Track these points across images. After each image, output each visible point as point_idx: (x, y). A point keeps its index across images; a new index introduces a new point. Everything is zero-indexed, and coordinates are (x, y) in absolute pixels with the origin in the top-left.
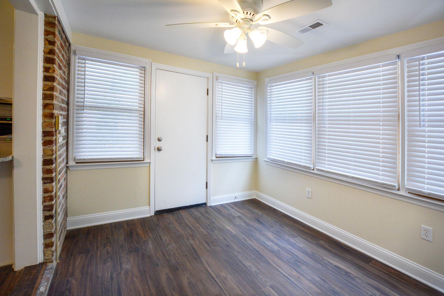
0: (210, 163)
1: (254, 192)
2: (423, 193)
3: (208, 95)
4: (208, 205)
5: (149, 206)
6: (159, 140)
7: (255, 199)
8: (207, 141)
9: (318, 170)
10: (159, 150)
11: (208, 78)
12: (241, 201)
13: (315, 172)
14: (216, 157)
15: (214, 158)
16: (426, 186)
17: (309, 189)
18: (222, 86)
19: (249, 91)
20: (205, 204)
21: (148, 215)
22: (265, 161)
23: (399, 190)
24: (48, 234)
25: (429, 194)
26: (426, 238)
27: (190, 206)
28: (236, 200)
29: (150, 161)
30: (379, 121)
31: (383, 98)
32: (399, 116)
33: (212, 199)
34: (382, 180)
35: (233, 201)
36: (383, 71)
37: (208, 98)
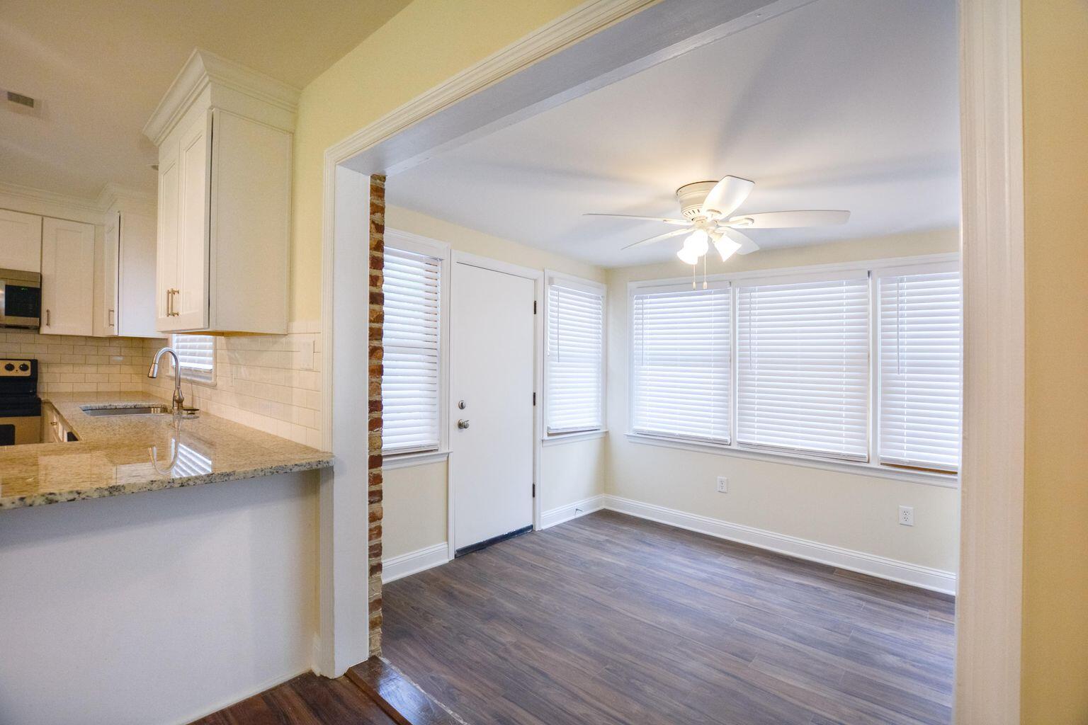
0: (539, 446)
1: (603, 496)
2: (903, 462)
3: (535, 313)
4: (537, 529)
5: (446, 543)
6: (462, 406)
7: (604, 509)
8: (534, 404)
9: (740, 443)
10: (461, 426)
11: (535, 280)
12: (586, 515)
13: (734, 447)
14: (549, 435)
15: (546, 437)
16: (905, 452)
17: (724, 478)
18: (558, 296)
19: (595, 303)
20: (531, 527)
21: (446, 561)
22: (628, 436)
23: (868, 462)
24: (375, 601)
25: (910, 462)
26: (905, 523)
27: (508, 534)
28: (579, 515)
29: (447, 451)
30: (841, 364)
31: (847, 331)
32: (869, 356)
33: (542, 516)
34: (847, 449)
35: (573, 517)
36: (847, 291)
37: (535, 321)
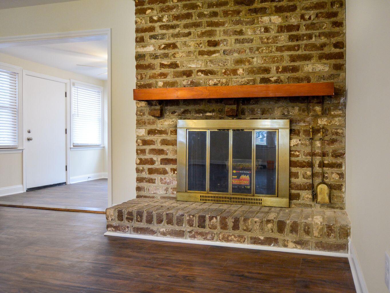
0: (69, 150)
1: (102, 173)
3: (66, 97)
4: (68, 183)
5: (22, 185)
6: (29, 132)
7: (103, 178)
8: (66, 133)
10: (29, 139)
11: (66, 84)
14: (74, 146)
15: (72, 147)
18: (77, 90)
19: (97, 94)
20: (65, 183)
21: (22, 192)
27: (53, 184)
28: (90, 180)
29: (22, 148)
33: (71, 178)
35: (87, 180)
37: (66, 100)
